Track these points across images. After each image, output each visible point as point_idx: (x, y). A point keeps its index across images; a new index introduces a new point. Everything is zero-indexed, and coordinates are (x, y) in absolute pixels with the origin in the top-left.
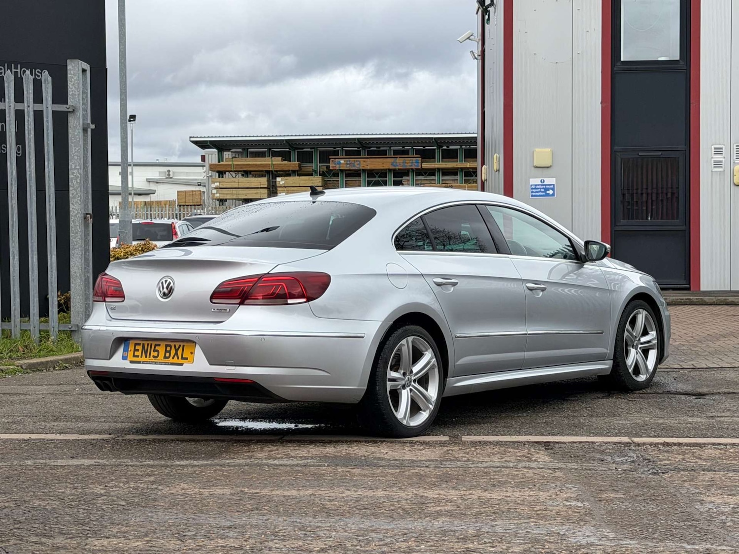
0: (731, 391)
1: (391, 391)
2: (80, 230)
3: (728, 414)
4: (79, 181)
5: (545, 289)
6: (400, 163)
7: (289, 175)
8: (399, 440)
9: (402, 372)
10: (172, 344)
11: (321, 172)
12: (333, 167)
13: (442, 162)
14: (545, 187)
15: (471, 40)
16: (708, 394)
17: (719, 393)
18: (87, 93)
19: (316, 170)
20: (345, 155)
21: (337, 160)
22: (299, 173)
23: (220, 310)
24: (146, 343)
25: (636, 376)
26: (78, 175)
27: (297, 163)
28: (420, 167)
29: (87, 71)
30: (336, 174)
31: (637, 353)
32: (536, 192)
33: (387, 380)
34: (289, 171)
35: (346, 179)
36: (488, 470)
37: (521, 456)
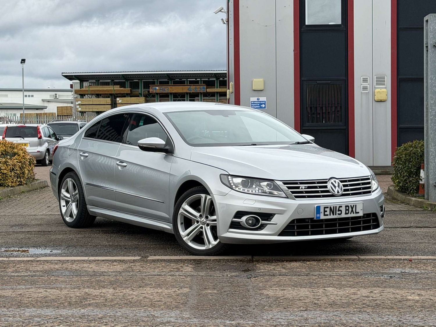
6: (193, 89)
7: (125, 97)
11: (144, 95)
12: (151, 91)
13: (219, 88)
14: (260, 102)
15: (222, 12)
19: (141, 93)
20: (160, 84)
21: (154, 87)
22: (131, 95)
27: (130, 89)
28: (205, 92)
30: (154, 96)
32: (254, 106)
34: (124, 94)
35: (160, 99)
36: (145, 277)
37: (175, 268)
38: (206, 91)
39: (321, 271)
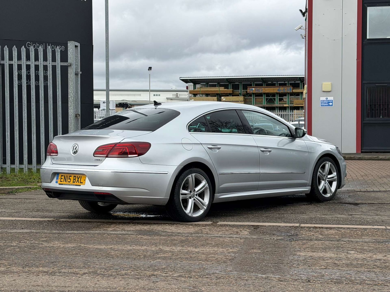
0: (372, 202)
1: (182, 200)
2: (73, 122)
3: (360, 213)
4: (73, 99)
5: (271, 151)
6: (282, 90)
7: (228, 96)
8: (186, 223)
9: (189, 190)
10: (77, 176)
11: (243, 94)
12: (249, 92)
14: (328, 101)
15: (302, 29)
16: (360, 204)
17: (366, 203)
18: (78, 57)
19: (241, 93)
20: (255, 86)
21: (251, 88)
22: (233, 95)
23: (97, 160)
24: (66, 175)
25: (324, 195)
26: (72, 96)
27: (232, 90)
28: (292, 92)
29: (78, 47)
30: (251, 96)
31: (325, 183)
32: (324, 104)
33: (180, 194)
34: (228, 94)
35: (256, 98)
36: (209, 238)
37: (235, 232)
39: (351, 237)
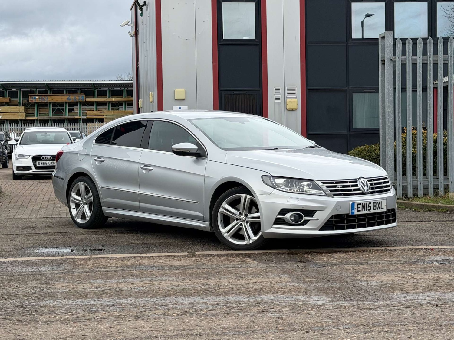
6: (72, 98)
7: (3, 106)
11: (23, 104)
12: (31, 100)
13: (98, 97)
19: (20, 102)
20: (38, 94)
21: (33, 96)
22: (10, 104)
27: (9, 98)
30: (33, 105)
34: (3, 103)
35: (39, 108)
38: (85, 100)
